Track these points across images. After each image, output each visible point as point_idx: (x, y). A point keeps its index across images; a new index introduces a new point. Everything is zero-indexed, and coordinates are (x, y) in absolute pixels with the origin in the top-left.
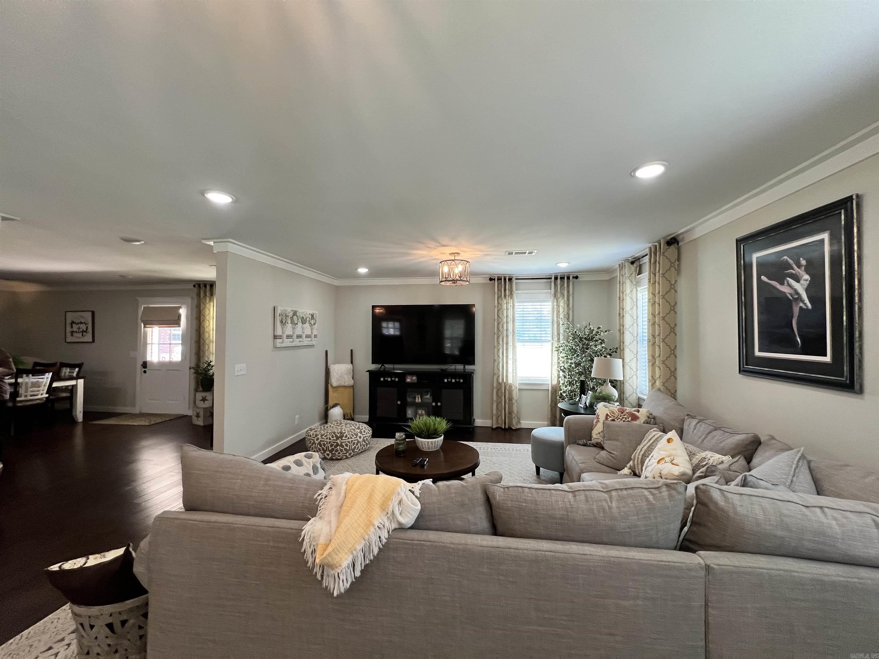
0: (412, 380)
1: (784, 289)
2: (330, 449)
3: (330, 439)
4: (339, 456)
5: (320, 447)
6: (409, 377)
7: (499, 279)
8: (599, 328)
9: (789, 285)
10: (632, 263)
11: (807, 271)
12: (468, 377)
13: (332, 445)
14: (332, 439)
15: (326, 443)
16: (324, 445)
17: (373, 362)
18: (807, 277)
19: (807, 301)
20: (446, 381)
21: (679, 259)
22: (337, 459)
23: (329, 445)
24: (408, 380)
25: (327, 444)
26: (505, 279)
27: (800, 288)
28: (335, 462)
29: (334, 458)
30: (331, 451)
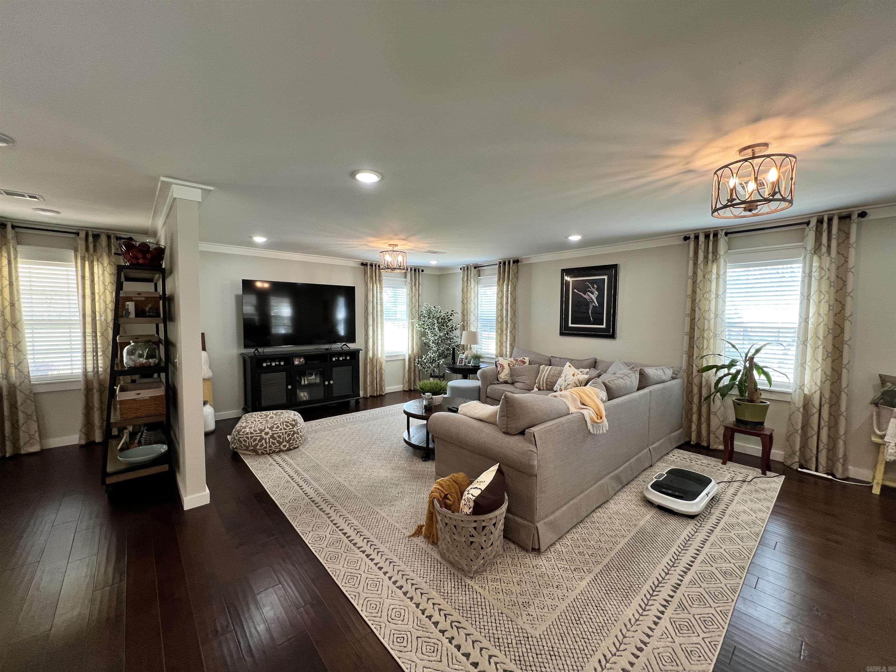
0: (300, 362)
1: (585, 296)
2: (287, 439)
3: (285, 429)
4: (296, 444)
5: (274, 441)
6: (297, 360)
7: (371, 265)
8: (453, 311)
9: (588, 295)
10: (475, 268)
11: (597, 290)
12: (355, 354)
13: (289, 435)
14: (287, 429)
15: (281, 434)
16: (279, 437)
17: (246, 346)
18: (597, 293)
19: (596, 303)
20: (334, 359)
21: (517, 272)
22: (295, 448)
23: (286, 436)
24: (296, 363)
25: (283, 434)
26: (375, 266)
27: (594, 297)
28: (293, 451)
29: (291, 448)
30: (288, 442)
